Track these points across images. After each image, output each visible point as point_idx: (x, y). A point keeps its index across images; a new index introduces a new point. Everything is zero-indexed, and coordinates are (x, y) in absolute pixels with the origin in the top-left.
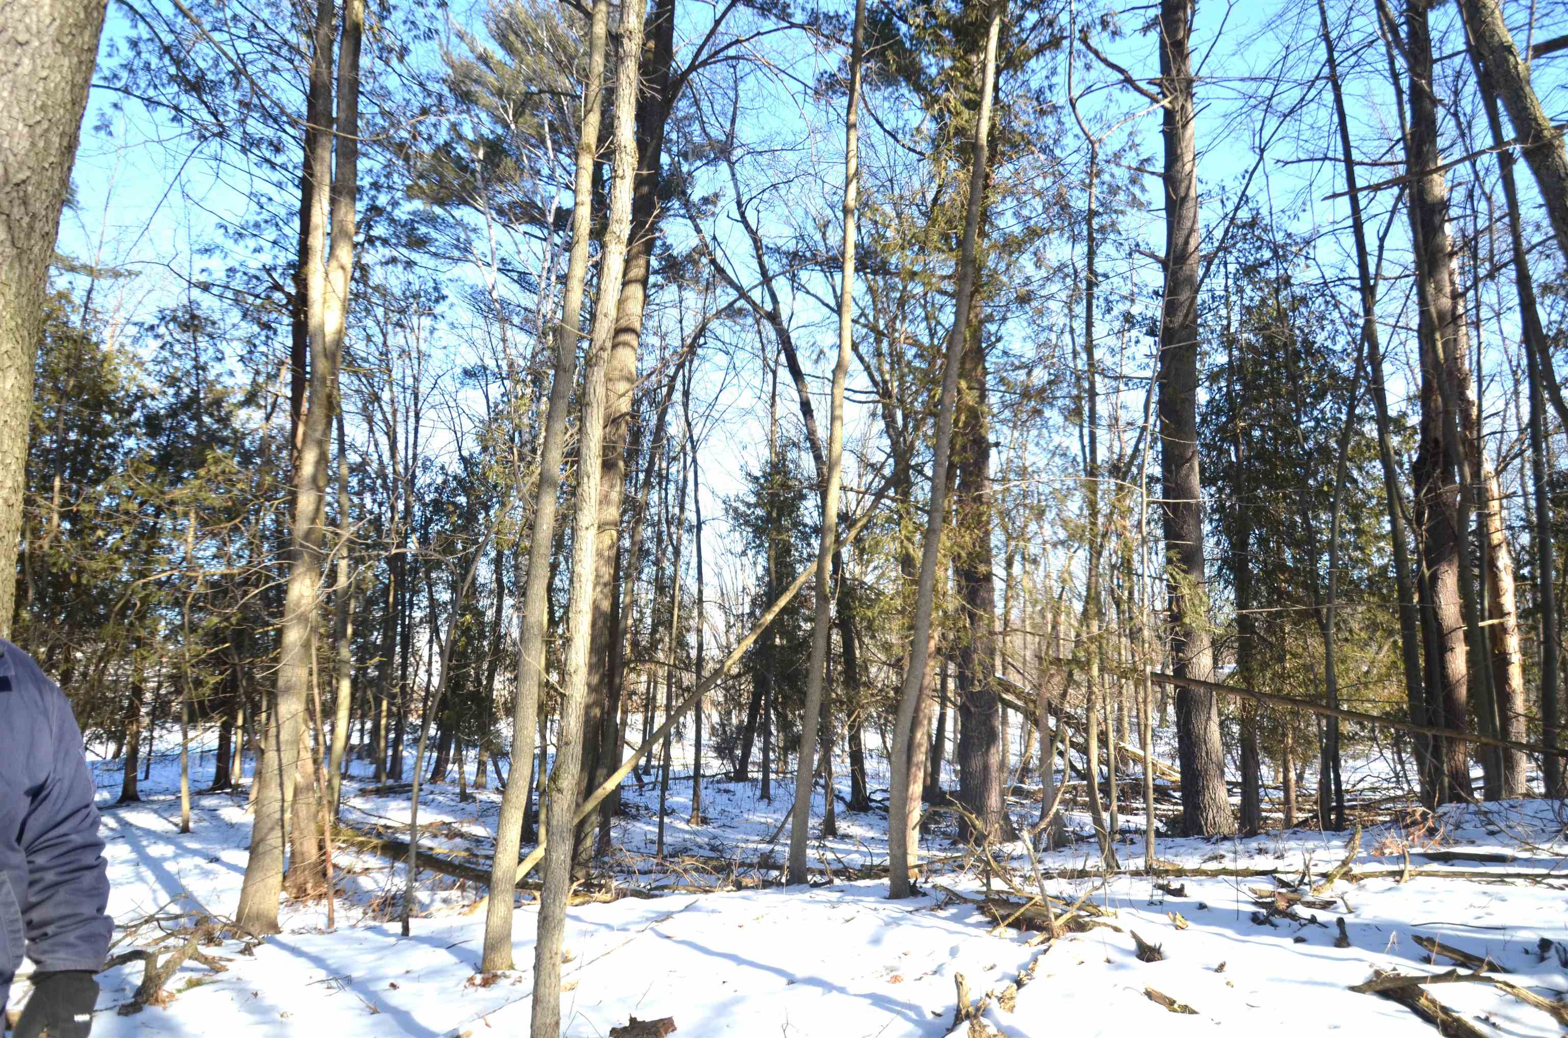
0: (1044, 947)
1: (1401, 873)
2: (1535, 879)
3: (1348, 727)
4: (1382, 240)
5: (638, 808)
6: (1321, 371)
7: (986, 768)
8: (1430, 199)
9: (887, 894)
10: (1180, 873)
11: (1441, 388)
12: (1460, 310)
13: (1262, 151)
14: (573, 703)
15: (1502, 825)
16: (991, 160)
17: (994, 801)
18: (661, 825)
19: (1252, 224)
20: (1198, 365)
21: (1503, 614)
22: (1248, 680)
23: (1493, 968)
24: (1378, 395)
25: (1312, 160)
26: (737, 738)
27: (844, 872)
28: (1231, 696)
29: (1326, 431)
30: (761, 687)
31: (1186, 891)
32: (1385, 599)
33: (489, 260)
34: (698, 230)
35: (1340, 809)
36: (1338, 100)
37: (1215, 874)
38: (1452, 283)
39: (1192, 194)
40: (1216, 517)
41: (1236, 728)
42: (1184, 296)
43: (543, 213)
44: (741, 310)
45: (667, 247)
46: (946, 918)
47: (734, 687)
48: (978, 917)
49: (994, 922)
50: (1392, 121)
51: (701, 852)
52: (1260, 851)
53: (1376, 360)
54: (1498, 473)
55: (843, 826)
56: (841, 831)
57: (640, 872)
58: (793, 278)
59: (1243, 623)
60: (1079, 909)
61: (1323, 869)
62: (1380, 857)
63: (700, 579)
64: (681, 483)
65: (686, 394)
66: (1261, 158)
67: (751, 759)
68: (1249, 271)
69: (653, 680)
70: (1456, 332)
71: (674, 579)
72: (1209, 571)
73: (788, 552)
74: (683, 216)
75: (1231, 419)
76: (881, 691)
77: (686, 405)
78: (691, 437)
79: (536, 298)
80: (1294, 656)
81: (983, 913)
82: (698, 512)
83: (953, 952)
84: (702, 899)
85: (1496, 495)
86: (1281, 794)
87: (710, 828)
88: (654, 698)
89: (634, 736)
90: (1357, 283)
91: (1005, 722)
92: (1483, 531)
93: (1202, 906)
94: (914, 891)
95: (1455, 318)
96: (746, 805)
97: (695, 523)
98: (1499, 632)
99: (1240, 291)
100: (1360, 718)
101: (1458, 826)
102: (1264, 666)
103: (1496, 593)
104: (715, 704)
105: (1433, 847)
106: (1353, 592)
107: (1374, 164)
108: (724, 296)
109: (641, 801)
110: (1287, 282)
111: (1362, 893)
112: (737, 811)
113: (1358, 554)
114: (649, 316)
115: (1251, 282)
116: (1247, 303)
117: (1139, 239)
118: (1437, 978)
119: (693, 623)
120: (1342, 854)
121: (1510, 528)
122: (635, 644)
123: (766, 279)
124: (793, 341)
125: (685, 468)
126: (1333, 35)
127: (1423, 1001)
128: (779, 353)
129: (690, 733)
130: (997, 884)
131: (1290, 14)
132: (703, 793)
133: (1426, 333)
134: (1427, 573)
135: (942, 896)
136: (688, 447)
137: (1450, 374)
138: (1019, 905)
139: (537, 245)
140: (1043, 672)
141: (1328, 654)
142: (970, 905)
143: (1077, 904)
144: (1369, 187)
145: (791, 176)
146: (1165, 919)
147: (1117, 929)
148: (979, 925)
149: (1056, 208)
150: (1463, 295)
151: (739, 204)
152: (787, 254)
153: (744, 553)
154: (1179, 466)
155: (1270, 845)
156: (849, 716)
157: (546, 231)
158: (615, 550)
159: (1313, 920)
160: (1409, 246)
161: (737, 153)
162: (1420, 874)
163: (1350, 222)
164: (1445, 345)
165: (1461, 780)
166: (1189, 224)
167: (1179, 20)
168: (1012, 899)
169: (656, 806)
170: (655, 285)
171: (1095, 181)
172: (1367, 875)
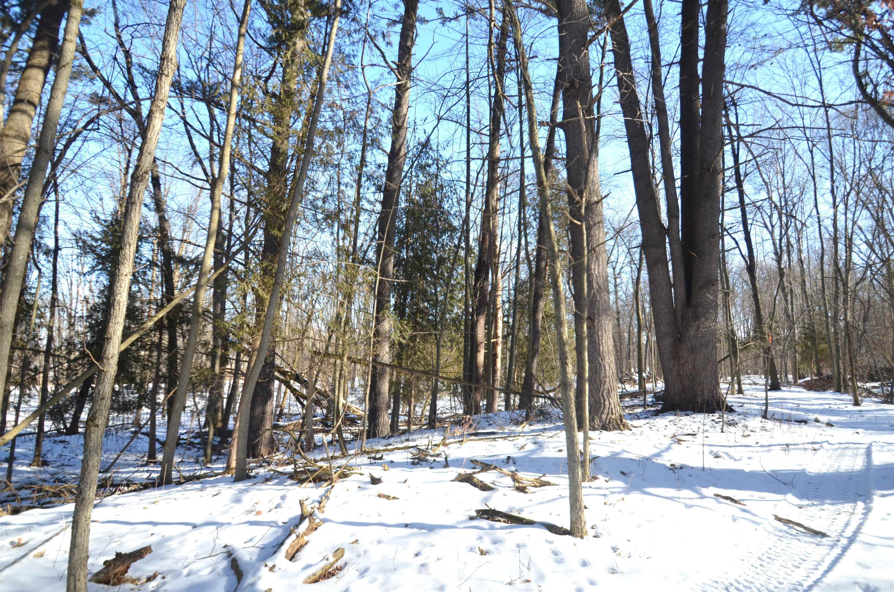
0: (330, 487)
1: (462, 441)
2: (504, 438)
7: (264, 413)
9: (233, 480)
10: (378, 451)
14: (108, 376)
15: (492, 422)
18: (10, 468)
21: (497, 337)
31: (384, 458)
37: (392, 450)
38: (497, 194)
39: (405, 125)
42: (395, 173)
46: (273, 485)
48: (290, 482)
49: (301, 482)
51: (46, 484)
52: (408, 440)
54: (502, 278)
60: (345, 469)
61: (435, 443)
62: (454, 437)
63: (54, 290)
67: (80, 420)
70: (496, 216)
75: (407, 237)
81: (293, 480)
82: (56, 240)
83: (283, 498)
85: (500, 287)
92: (495, 303)
93: (392, 462)
94: (248, 477)
95: (496, 210)
98: (496, 344)
99: (417, 176)
101: (479, 423)
103: (496, 328)
105: (471, 431)
107: (478, 133)
110: (437, 177)
111: (450, 449)
116: (420, 183)
118: (478, 472)
120: (441, 437)
121: (503, 301)
123: (131, 85)
127: (474, 480)
132: (43, 444)
134: (475, 318)
138: (314, 472)
143: (343, 467)
146: (379, 468)
147: (361, 474)
148: (292, 485)
151: (116, 25)
154: (385, 259)
159: (435, 461)
162: (468, 441)
165: (478, 406)
167: (409, 36)
172: (450, 443)
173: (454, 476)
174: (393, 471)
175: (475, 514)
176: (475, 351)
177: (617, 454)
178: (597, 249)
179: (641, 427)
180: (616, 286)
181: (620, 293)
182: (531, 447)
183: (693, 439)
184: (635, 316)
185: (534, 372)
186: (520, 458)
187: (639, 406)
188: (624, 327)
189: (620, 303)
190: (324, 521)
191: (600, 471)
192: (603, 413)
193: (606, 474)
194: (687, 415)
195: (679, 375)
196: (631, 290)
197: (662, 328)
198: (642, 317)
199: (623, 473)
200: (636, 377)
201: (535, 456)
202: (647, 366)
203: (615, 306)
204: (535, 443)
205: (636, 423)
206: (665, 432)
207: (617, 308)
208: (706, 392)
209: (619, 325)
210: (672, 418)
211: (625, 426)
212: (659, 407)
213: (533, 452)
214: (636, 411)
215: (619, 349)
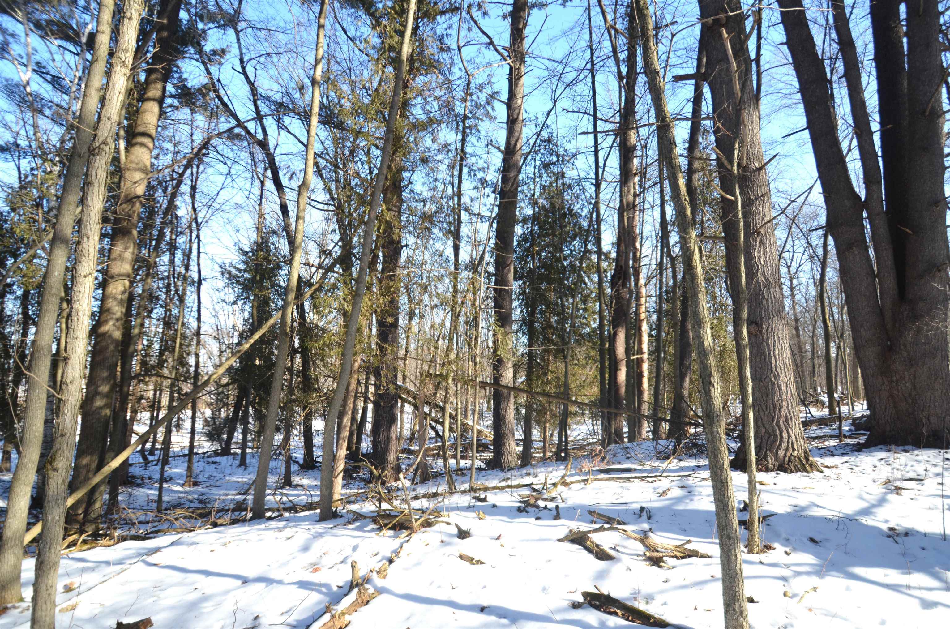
0: (407, 538)
1: (587, 480)
2: (642, 478)
3: (573, 409)
4: (605, 161)
5: (142, 479)
6: (575, 225)
7: (388, 438)
8: (628, 144)
9: (318, 519)
10: (486, 489)
11: (625, 241)
12: (637, 203)
13: (555, 102)
14: (68, 405)
15: (633, 454)
16: (410, 71)
17: (392, 457)
18: (161, 489)
19: (549, 141)
20: (517, 213)
21: (642, 353)
22: (530, 385)
23: (619, 523)
24: (598, 241)
25: (579, 112)
26: (225, 427)
27: (294, 508)
28: (521, 395)
29: (575, 257)
30: (243, 393)
31: (488, 499)
32: (594, 344)
33: (24, 61)
34: (209, 73)
35: (566, 450)
36: (593, 83)
37: (503, 488)
38: (635, 189)
39: (520, 118)
40: (521, 297)
41: (523, 411)
42: (512, 174)
43: (77, 34)
44: (238, 136)
45: (182, 80)
46: (353, 529)
47: (223, 392)
48: (372, 526)
49: (380, 529)
50: (616, 101)
51: (192, 505)
52: (528, 474)
53: (599, 221)
54: (646, 285)
55: (296, 480)
56: (295, 483)
57: (140, 523)
58: (279, 121)
59: (531, 355)
60: (430, 514)
61: (553, 481)
62: (580, 473)
63: (199, 319)
64: (187, 251)
65: (194, 188)
66: (555, 105)
67: (234, 440)
68: (546, 166)
69: (158, 389)
70: (634, 212)
71: (177, 318)
72: (515, 327)
73: (267, 304)
74: (197, 60)
75: (532, 245)
76: (326, 394)
77: (193, 196)
78: (196, 219)
79: (66, 97)
80: (552, 372)
81: (375, 523)
82: (199, 272)
83: (355, 548)
84: (186, 536)
85: (644, 295)
86: (542, 444)
87: (200, 489)
88: (159, 402)
89: (141, 428)
90: (594, 181)
91: (402, 412)
92: (637, 313)
93: (494, 506)
94: (335, 515)
95: (634, 206)
96: (228, 471)
97: (196, 279)
98: (640, 362)
99: (541, 176)
100: (580, 404)
101: (615, 456)
102: (538, 377)
103: (640, 342)
104: (209, 405)
105: (603, 466)
106: (581, 339)
107: (607, 121)
108: (225, 124)
109: (146, 474)
110: (563, 175)
111: (570, 492)
112: (221, 476)
113: (584, 321)
114: (164, 128)
115: (546, 172)
116: (543, 183)
117: (493, 138)
118: (595, 531)
119: (193, 349)
120: (562, 472)
121: (649, 312)
122: (144, 363)
123: (259, 117)
124: (277, 163)
125: (190, 240)
126: (594, 47)
127: (588, 542)
128: (266, 169)
129: (188, 424)
130: (385, 506)
131: (575, 30)
132: (195, 465)
133: (621, 211)
134: (612, 332)
135: (351, 516)
136: (194, 225)
137: (629, 233)
138: (396, 516)
139: (68, 56)
140: (422, 381)
141: (566, 372)
142: (368, 520)
143: (428, 512)
144: (604, 132)
145: (282, 50)
146: (474, 515)
147: (448, 524)
148: (372, 531)
149: (446, 109)
150: (639, 195)
151: (242, 61)
152: (275, 103)
153: (235, 303)
154: (504, 268)
155: (532, 471)
156: (304, 409)
157: (79, 49)
158: (127, 295)
159: (546, 507)
160: (618, 166)
161: (241, 25)
162: (595, 480)
163: (593, 149)
164: (628, 219)
165: (619, 434)
166: (517, 134)
167: (521, 17)
168: (392, 513)
169: (157, 476)
170: (171, 106)
171: (469, 98)
172: (572, 483)
173: (563, 532)
174: (490, 520)
175: (581, 599)
176: (614, 369)
177: (803, 509)
178: (762, 230)
179: (836, 467)
180: (792, 288)
181: (798, 297)
182: (676, 492)
183: (919, 487)
184: (820, 324)
185: (686, 393)
186: (660, 509)
187: (832, 437)
188: (805, 336)
189: (798, 309)
190: (380, 591)
191: (777, 537)
192: (779, 448)
193: (786, 542)
194: (906, 451)
195: (891, 396)
196: (813, 292)
197: (863, 333)
198: (830, 323)
199: (812, 540)
200: (825, 398)
201: (681, 507)
202: (839, 384)
203: (792, 312)
204: (683, 487)
205: (829, 461)
206: (874, 475)
207: (795, 315)
208: (933, 420)
209: (798, 335)
210: (883, 455)
211: (814, 467)
212: (862, 440)
213: (679, 500)
214: (827, 443)
215: (799, 364)
